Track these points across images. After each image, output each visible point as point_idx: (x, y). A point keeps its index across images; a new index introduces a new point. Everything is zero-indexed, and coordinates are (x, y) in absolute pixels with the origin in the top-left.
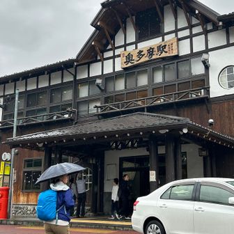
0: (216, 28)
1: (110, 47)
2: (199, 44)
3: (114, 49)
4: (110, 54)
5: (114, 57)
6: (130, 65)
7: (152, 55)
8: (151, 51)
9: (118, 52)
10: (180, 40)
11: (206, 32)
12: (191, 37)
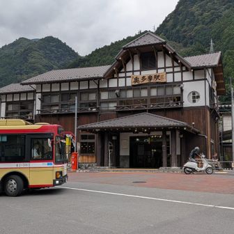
0: (187, 70)
1: (123, 70)
2: (178, 77)
3: (126, 72)
4: (123, 75)
5: (126, 77)
6: (137, 83)
7: (151, 80)
8: (150, 78)
9: (128, 74)
10: (167, 73)
11: (182, 71)
12: (173, 72)
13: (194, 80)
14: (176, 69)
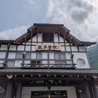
0: (74, 46)
1: (30, 41)
2: (68, 49)
5: (31, 45)
6: (40, 49)
7: (50, 48)
8: (50, 47)
9: (33, 44)
10: (61, 46)
11: (70, 46)
12: (65, 46)
13: (79, 52)
14: (66, 44)
